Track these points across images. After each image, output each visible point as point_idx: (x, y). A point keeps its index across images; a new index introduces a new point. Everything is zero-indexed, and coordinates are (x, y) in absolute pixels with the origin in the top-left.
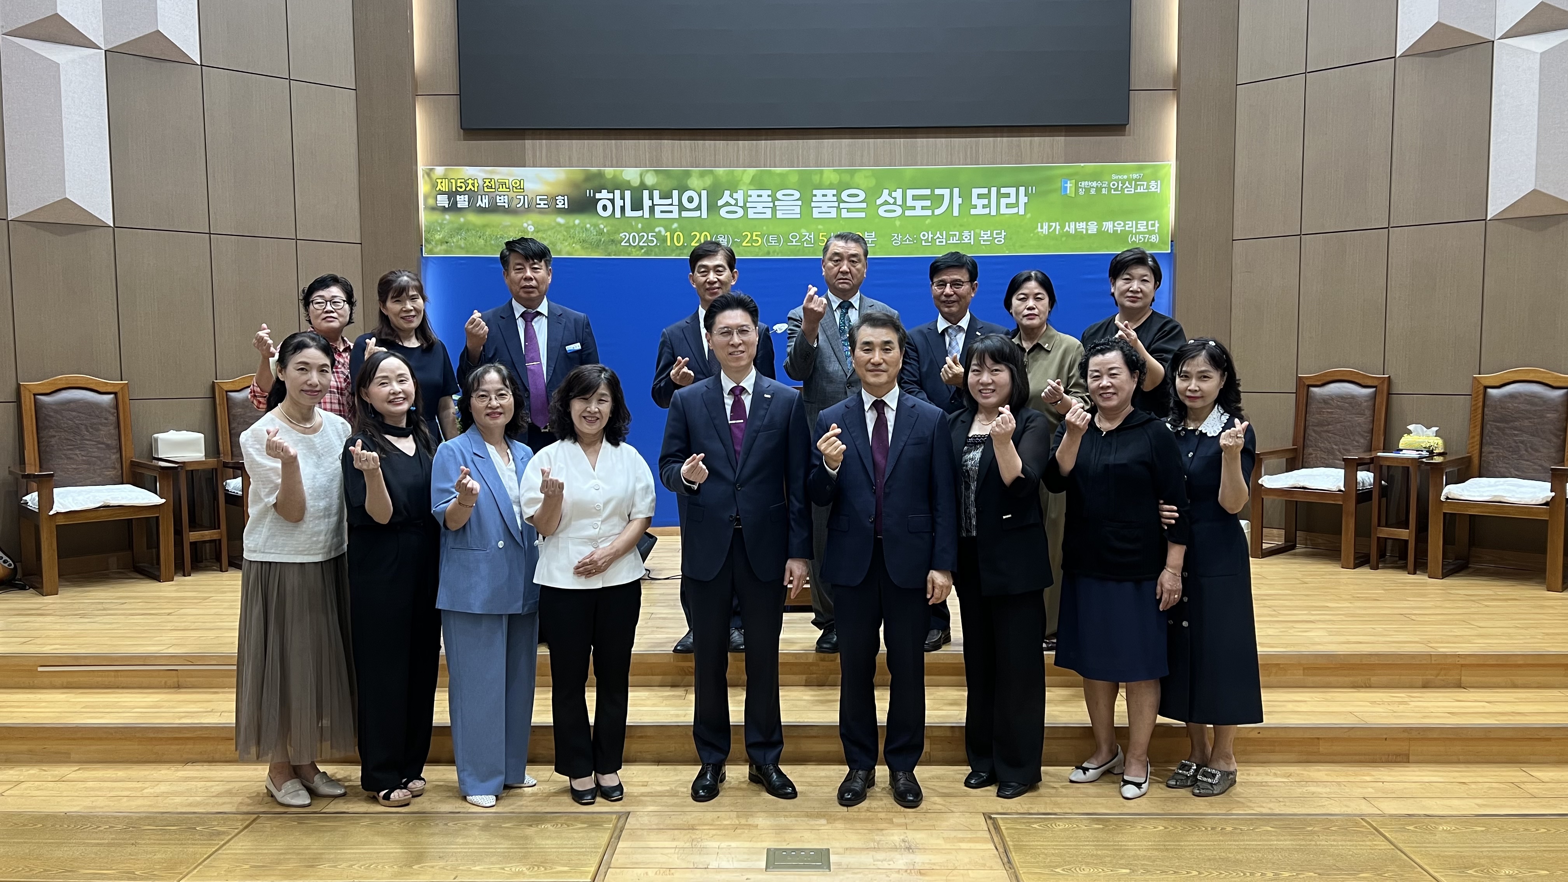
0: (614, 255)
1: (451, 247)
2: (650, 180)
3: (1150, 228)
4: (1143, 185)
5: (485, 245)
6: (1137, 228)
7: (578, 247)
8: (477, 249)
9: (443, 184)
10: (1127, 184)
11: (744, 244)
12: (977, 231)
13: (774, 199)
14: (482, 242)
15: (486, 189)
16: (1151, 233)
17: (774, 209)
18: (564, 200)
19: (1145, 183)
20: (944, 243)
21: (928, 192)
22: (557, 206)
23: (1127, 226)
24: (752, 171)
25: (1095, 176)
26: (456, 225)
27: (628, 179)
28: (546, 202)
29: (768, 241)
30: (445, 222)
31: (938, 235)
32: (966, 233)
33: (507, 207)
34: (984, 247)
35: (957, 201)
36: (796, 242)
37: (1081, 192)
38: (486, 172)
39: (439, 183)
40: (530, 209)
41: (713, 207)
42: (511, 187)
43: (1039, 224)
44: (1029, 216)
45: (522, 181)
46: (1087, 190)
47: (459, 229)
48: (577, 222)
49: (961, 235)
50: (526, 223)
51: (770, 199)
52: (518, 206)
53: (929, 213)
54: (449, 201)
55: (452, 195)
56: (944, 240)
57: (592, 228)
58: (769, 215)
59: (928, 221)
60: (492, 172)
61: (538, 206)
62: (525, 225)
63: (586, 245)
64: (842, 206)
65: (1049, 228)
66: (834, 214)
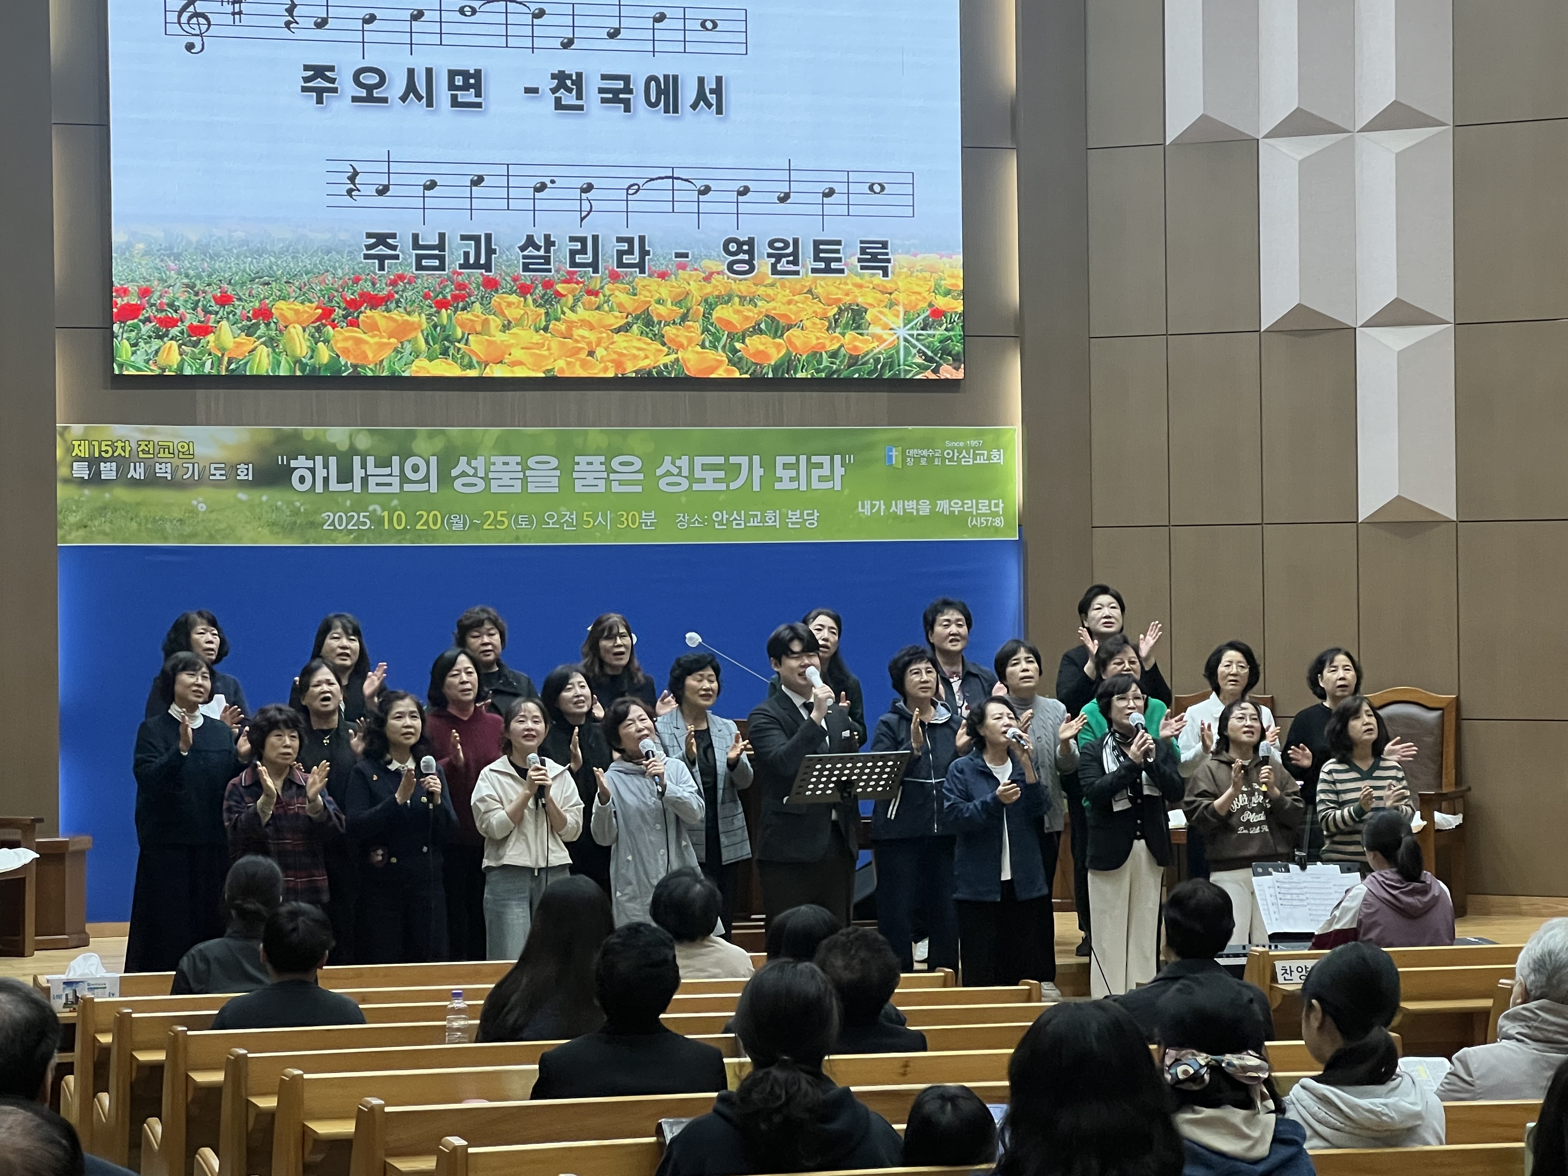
0: (314, 542)
1: (93, 532)
2: (363, 441)
3: (993, 509)
4: (983, 454)
5: (139, 531)
6: (977, 509)
7: (266, 531)
8: (127, 535)
9: (82, 448)
10: (964, 453)
11: (485, 527)
12: (784, 510)
13: (525, 468)
14: (134, 525)
15: (141, 455)
16: (995, 515)
17: (525, 480)
18: (247, 469)
19: (986, 452)
20: (743, 526)
21: (721, 460)
22: (238, 478)
23: (966, 506)
24: (495, 431)
25: (927, 443)
26: (99, 504)
27: (332, 440)
28: (223, 472)
29: (516, 522)
30: (82, 499)
31: (735, 515)
32: (769, 514)
33: (169, 478)
34: (792, 532)
35: (758, 472)
36: (553, 523)
37: (910, 462)
38: (142, 431)
39: (76, 447)
40: (202, 481)
41: (445, 479)
42: (176, 452)
43: (860, 503)
44: (846, 492)
45: (191, 444)
46: (917, 459)
47: (102, 510)
48: (264, 498)
49: (763, 517)
50: (196, 499)
51: (519, 468)
52: (185, 477)
53: (723, 487)
54: (90, 470)
55: (94, 462)
56: (743, 523)
57: (284, 507)
58: (518, 489)
59: (722, 497)
60: (148, 432)
61: (211, 478)
62: (195, 502)
63: (276, 529)
64: (612, 476)
65: (872, 509)
66: (601, 488)
